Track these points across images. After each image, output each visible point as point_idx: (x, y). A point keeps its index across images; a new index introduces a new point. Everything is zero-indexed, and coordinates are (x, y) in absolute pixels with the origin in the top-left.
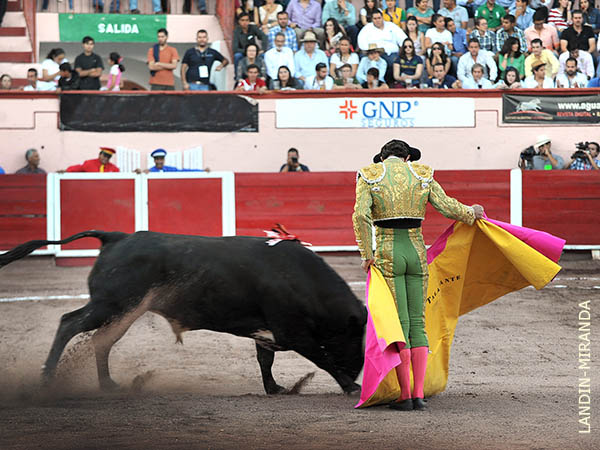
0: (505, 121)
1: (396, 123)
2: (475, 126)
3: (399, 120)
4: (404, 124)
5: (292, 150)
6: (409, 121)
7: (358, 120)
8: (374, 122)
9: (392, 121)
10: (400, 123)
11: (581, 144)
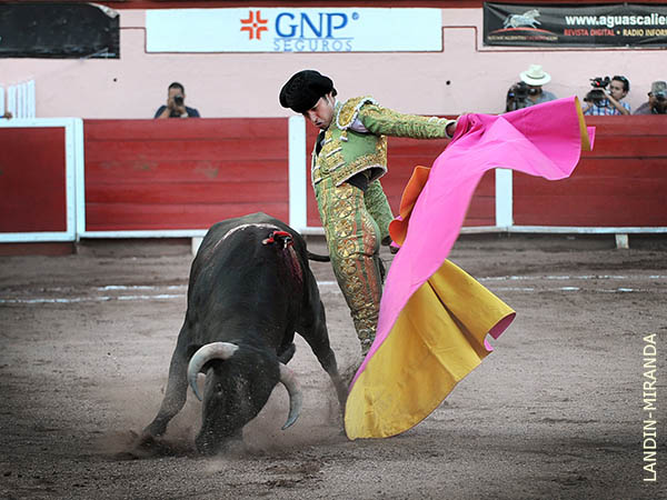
0: (486, 43)
1: (325, 45)
2: (442, 51)
3: (330, 41)
4: (337, 46)
5: (175, 85)
6: (344, 42)
7: (268, 41)
8: (293, 44)
9: (320, 42)
10: (331, 45)
11: (599, 80)
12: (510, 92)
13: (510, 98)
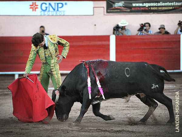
0: (107, 12)
1: (56, 13)
2: (93, 15)
3: (58, 12)
4: (60, 14)
6: (62, 12)
7: (38, 12)
8: (46, 13)
9: (55, 12)
10: (58, 13)
11: (142, 24)
12: (114, 28)
13: (114, 30)
